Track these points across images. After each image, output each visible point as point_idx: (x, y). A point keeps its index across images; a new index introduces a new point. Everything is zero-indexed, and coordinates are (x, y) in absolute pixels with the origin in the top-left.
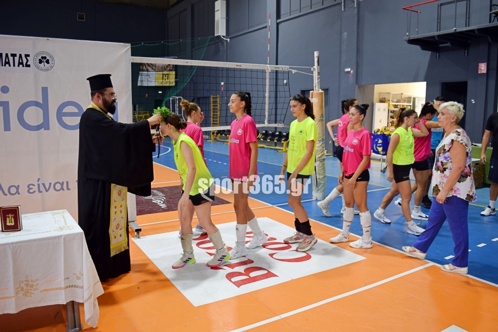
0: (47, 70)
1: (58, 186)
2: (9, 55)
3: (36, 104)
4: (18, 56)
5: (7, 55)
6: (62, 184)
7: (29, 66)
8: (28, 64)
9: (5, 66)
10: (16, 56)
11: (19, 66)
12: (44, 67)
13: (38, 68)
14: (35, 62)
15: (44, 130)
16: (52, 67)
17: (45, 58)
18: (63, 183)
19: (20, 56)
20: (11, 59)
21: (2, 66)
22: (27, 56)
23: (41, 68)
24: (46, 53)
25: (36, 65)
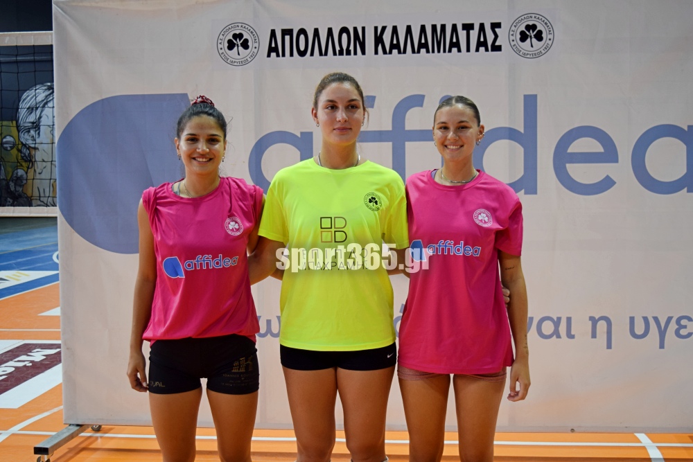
0: (538, 55)
1: (548, 328)
2: (459, 28)
3: (511, 134)
4: (477, 27)
5: (454, 27)
6: (557, 323)
7: (498, 48)
8: (497, 44)
9: (450, 51)
10: (473, 29)
11: (477, 50)
12: (532, 49)
13: (518, 52)
14: (512, 38)
15: (526, 193)
16: (547, 48)
17: (534, 27)
18: (559, 319)
19: (482, 26)
20: (462, 34)
21: (444, 51)
22: (495, 26)
23: (525, 52)
24: (535, 17)
25: (515, 45)
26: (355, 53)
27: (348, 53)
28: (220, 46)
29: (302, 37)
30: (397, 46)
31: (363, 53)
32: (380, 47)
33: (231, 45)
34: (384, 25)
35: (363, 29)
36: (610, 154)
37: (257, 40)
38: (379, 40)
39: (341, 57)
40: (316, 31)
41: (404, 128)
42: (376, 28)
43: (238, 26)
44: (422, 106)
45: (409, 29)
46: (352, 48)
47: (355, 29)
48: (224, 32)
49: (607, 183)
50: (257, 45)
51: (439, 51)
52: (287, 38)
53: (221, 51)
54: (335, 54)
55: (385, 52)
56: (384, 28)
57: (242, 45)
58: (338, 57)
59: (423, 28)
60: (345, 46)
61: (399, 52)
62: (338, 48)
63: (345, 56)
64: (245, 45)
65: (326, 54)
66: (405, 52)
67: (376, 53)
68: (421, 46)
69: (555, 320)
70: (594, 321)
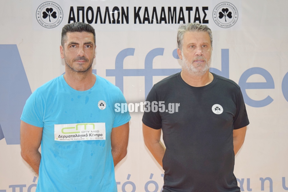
0: (229, 26)
2: (184, 9)
4: (194, 9)
5: (181, 9)
6: (242, 182)
7: (207, 22)
8: (206, 19)
9: (179, 23)
10: (192, 10)
12: (226, 23)
13: (218, 24)
14: (214, 16)
16: (235, 22)
17: (227, 10)
19: (197, 9)
20: (186, 13)
21: (176, 23)
22: (205, 9)
23: (222, 24)
24: (227, 4)
25: (216, 20)
26: (123, 23)
27: (118, 22)
28: (38, 16)
29: (90, 12)
30: (148, 19)
31: (127, 22)
32: (137, 20)
33: (45, 16)
34: (140, 6)
35: (128, 8)
36: (270, 84)
37: (62, 13)
38: (137, 15)
39: (114, 24)
40: (99, 8)
41: (152, 67)
42: (135, 8)
43: (50, 4)
44: (162, 54)
45: (155, 9)
46: (120, 19)
47: (123, 8)
48: (40, 7)
49: (268, 100)
50: (61, 16)
51: (172, 23)
52: (81, 12)
53: (38, 19)
54: (110, 22)
55: (140, 22)
56: (140, 8)
57: (52, 15)
58: (112, 24)
59: (163, 9)
60: (116, 18)
61: (149, 23)
62: (112, 19)
63: (116, 24)
64: (54, 15)
65: (105, 22)
66: (152, 22)
67: (135, 22)
68: (162, 19)
69: (241, 180)
70: (262, 180)
